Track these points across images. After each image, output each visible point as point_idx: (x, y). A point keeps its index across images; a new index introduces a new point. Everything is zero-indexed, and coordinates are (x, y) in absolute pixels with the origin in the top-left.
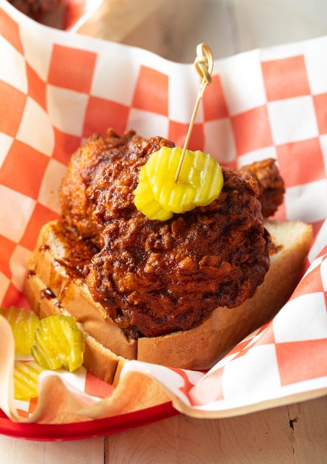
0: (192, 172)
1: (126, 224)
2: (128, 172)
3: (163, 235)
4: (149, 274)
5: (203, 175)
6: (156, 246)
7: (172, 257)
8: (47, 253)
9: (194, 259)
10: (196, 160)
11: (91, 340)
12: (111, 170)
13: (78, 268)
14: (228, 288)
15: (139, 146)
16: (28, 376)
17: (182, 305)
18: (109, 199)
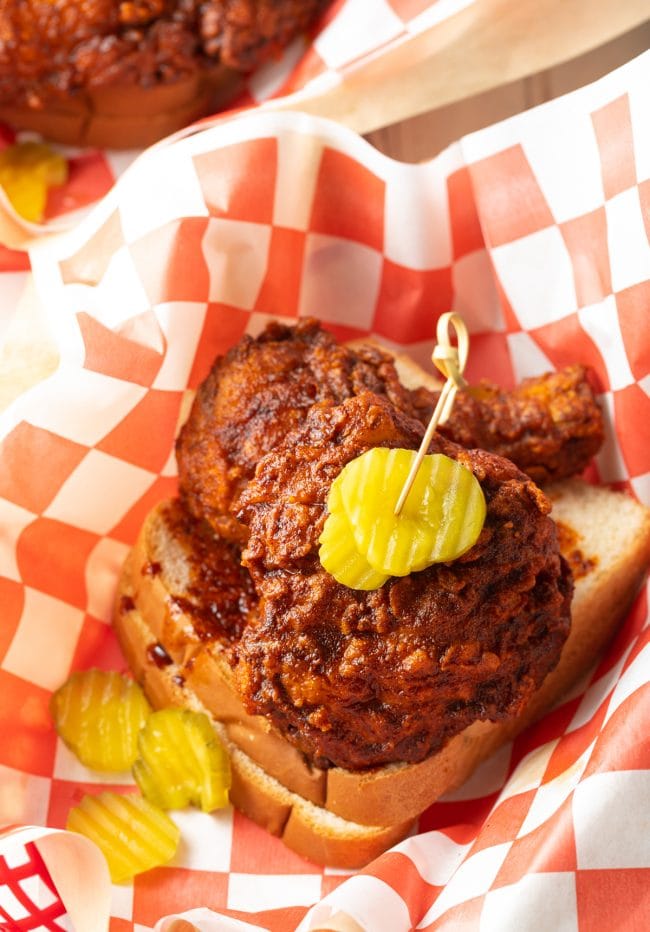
0: (427, 495)
1: (305, 585)
2: (307, 474)
3: (374, 607)
4: (347, 678)
5: (449, 503)
6: (360, 627)
7: (390, 647)
8: (157, 583)
9: (431, 654)
10: (435, 471)
11: (243, 760)
12: (274, 470)
13: (215, 609)
14: (493, 692)
15: (328, 416)
16: (127, 828)
17: (409, 728)
18: (272, 535)
